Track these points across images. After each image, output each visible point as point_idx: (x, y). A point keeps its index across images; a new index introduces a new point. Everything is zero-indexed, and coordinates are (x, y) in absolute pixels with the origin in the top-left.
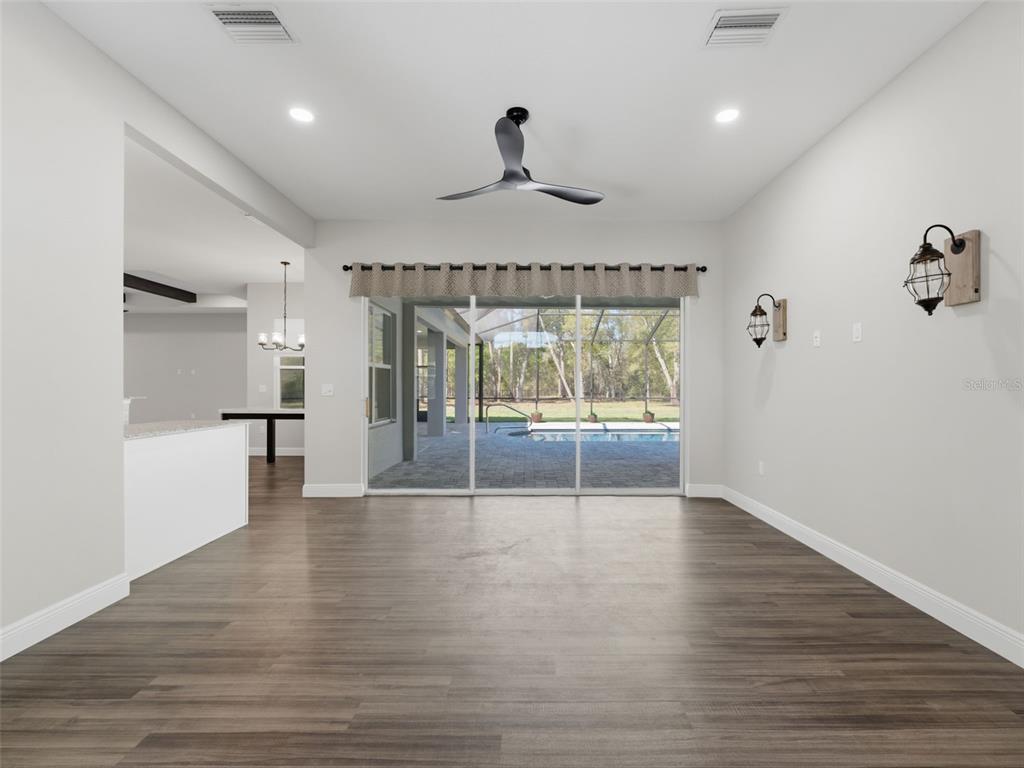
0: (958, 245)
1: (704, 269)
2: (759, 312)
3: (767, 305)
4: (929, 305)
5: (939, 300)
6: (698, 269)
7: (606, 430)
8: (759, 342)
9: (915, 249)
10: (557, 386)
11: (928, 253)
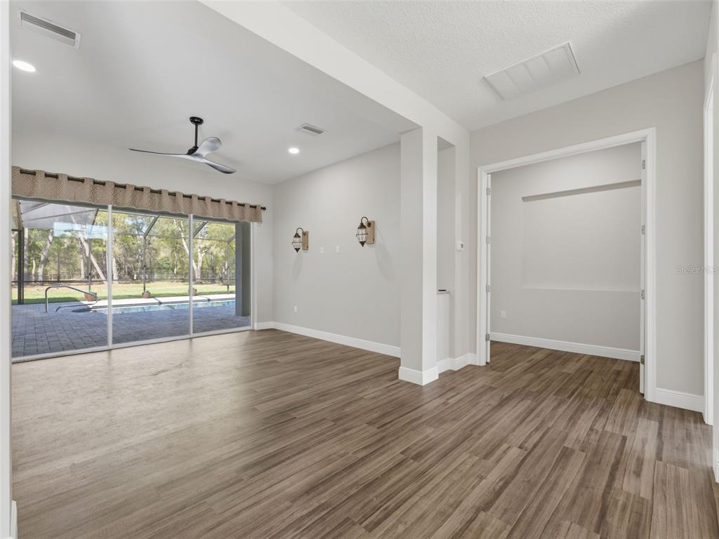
0: (369, 224)
1: (264, 209)
2: (297, 236)
3: (300, 233)
4: (362, 243)
5: (365, 242)
6: (262, 208)
7: (160, 303)
8: (297, 250)
9: (359, 225)
10: (80, 270)
11: (362, 226)
